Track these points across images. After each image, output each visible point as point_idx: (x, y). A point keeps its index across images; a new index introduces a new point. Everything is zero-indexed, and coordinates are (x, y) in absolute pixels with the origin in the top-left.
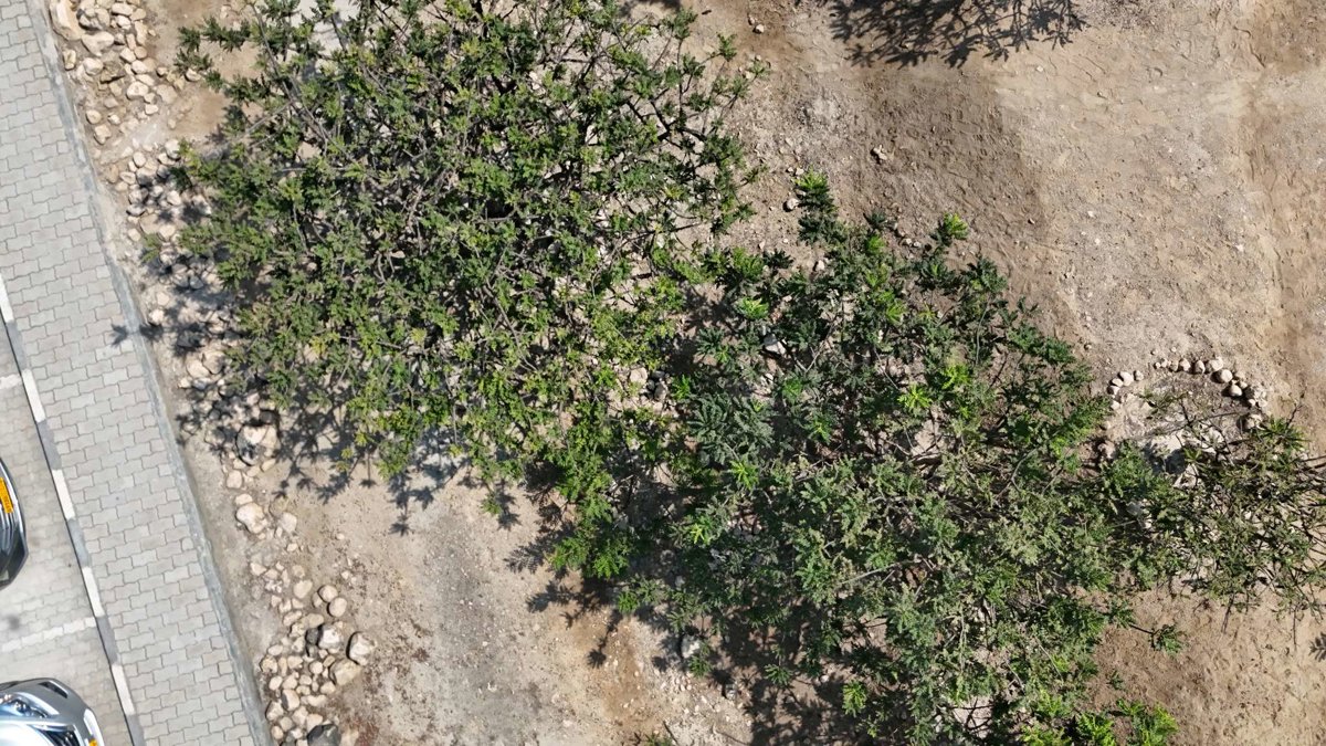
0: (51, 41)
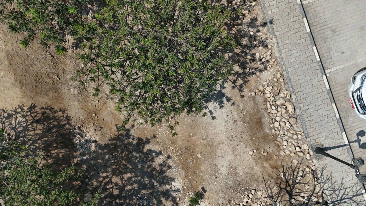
0: (294, 101)
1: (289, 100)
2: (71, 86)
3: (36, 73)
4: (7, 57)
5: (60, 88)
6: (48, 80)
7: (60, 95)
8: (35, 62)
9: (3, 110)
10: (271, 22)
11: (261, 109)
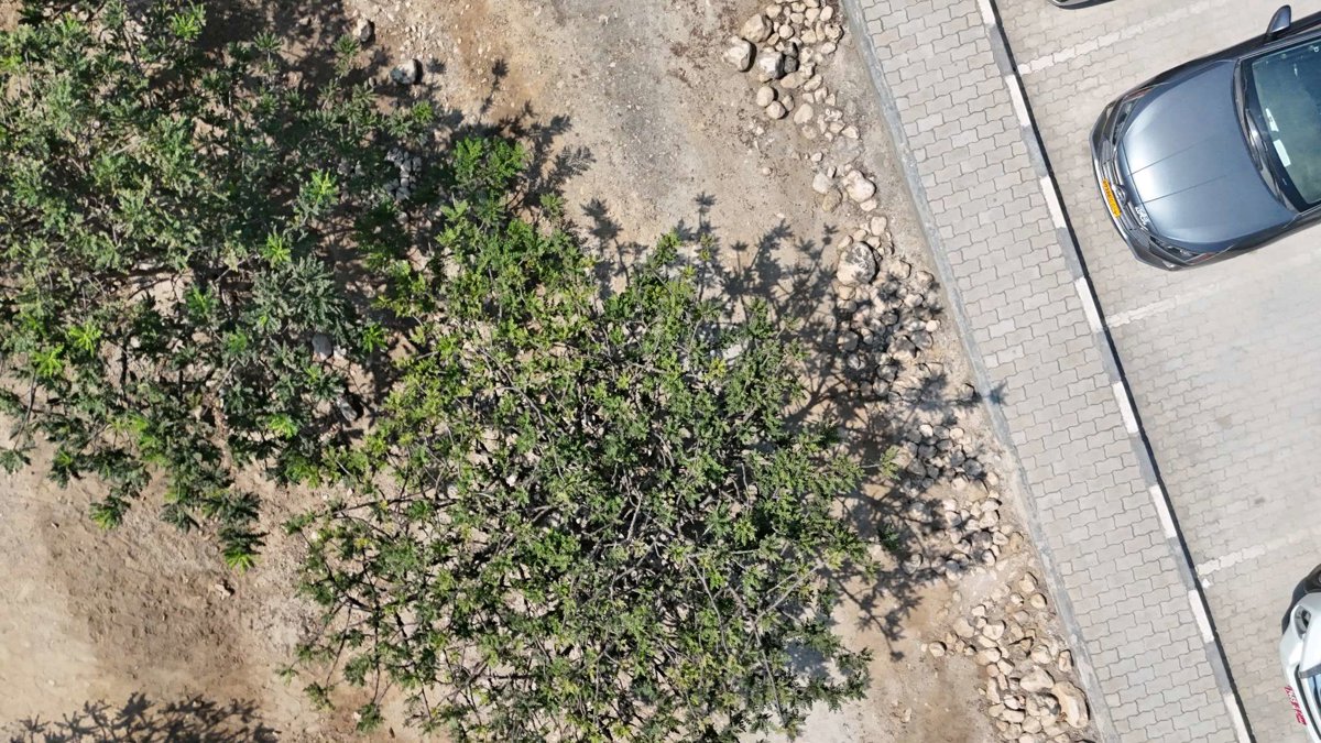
0: (1085, 681)
1: (1068, 679)
2: (274, 613)
3: (147, 581)
4: (44, 531)
5: (235, 625)
6: (189, 602)
7: (234, 654)
8: (142, 541)
9: (30, 721)
10: (997, 397)
11: (964, 705)
